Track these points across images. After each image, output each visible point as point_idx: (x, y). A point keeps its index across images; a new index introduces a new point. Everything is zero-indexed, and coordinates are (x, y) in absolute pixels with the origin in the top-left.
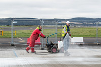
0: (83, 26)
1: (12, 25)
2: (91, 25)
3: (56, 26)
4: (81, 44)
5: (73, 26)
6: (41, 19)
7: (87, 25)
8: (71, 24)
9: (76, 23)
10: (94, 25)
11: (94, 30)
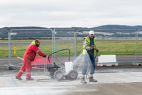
0: (115, 39)
1: (9, 38)
2: (127, 36)
3: (75, 38)
4: (112, 66)
5: (100, 38)
6: (53, 29)
7: (122, 36)
8: (98, 35)
9: (105, 34)
10: (132, 36)
11: (133, 44)
